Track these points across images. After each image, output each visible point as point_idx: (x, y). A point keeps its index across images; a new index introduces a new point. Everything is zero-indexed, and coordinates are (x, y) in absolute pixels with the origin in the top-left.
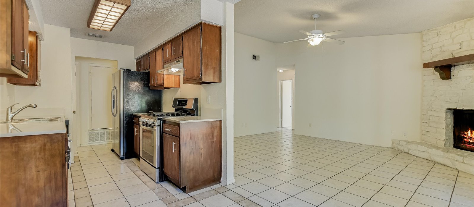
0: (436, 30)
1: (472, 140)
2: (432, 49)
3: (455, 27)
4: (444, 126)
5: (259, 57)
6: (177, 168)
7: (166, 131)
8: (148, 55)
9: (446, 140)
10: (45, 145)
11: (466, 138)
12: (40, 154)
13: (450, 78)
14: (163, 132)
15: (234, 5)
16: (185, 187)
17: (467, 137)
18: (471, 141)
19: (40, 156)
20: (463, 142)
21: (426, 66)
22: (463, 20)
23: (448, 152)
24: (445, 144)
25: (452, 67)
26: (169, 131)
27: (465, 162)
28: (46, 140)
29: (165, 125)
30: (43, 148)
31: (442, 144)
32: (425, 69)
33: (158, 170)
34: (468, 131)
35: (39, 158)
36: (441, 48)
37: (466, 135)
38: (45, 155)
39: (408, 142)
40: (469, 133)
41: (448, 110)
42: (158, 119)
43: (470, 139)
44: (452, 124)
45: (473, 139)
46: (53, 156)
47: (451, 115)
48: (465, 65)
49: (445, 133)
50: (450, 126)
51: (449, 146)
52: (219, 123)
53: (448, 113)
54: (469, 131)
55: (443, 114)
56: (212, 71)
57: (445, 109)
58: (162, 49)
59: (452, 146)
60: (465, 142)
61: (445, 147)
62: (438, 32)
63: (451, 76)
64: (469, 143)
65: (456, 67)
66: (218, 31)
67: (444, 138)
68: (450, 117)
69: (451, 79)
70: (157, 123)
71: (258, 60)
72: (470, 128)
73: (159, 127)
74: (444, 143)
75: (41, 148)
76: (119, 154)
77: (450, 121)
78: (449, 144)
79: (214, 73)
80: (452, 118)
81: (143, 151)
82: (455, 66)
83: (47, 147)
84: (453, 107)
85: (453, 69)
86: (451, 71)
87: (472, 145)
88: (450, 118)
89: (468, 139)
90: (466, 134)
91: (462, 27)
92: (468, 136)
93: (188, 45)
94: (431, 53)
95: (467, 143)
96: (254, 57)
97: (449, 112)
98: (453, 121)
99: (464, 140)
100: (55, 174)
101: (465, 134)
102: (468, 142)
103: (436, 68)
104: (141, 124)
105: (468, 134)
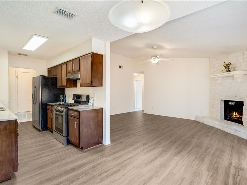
2: (214, 67)
3: (224, 57)
4: (220, 108)
5: (123, 66)
6: (77, 137)
7: (70, 115)
8: (56, 67)
10: (6, 127)
12: (3, 132)
14: (68, 116)
15: (111, 43)
16: (83, 147)
19: (3, 133)
23: (221, 122)
24: (220, 118)
26: (72, 115)
27: (228, 127)
28: (7, 124)
29: (70, 112)
30: (5, 128)
33: (65, 138)
35: (3, 134)
36: (218, 67)
38: (6, 132)
39: (203, 117)
41: (221, 100)
42: (66, 108)
44: (224, 107)
45: (236, 116)
46: (10, 133)
48: (228, 77)
49: (220, 112)
51: (222, 119)
52: (101, 110)
53: (221, 102)
55: (219, 102)
56: (98, 80)
58: (66, 64)
59: (224, 119)
61: (220, 120)
66: (101, 57)
67: (220, 114)
70: (65, 110)
71: (122, 68)
73: (66, 113)
74: (219, 117)
75: (4, 128)
76: (38, 128)
78: (222, 117)
79: (99, 81)
80: (224, 104)
81: (55, 127)
83: (7, 128)
87: (236, 118)
88: (222, 104)
89: (234, 116)
90: (233, 114)
93: (84, 64)
94: (214, 69)
96: (120, 67)
99: (232, 117)
100: (11, 143)
104: (54, 110)
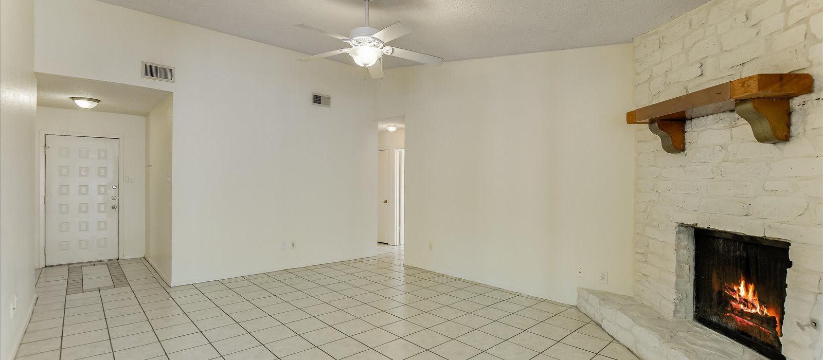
0: (656, 33)
1: (748, 307)
2: (650, 78)
3: (690, 24)
4: (673, 266)
9: (678, 302)
11: (735, 300)
13: (684, 150)
17: (738, 298)
18: (746, 309)
20: (729, 309)
21: (632, 118)
22: (704, 5)
24: (676, 311)
25: (688, 122)
31: (668, 310)
32: (629, 125)
34: (741, 283)
36: (666, 76)
37: (736, 292)
39: (603, 300)
40: (742, 287)
41: (682, 228)
43: (744, 305)
45: (749, 304)
47: (690, 239)
48: (711, 117)
49: (674, 284)
50: (687, 267)
51: (684, 316)
53: (682, 236)
54: (743, 283)
55: (671, 237)
57: (676, 225)
59: (691, 315)
60: (733, 310)
61: (675, 320)
62: (661, 38)
63: (684, 144)
64: (742, 313)
65: (694, 121)
67: (673, 296)
68: (686, 244)
69: (686, 152)
72: (743, 276)
74: (673, 307)
77: (687, 256)
78: (683, 310)
80: (692, 247)
82: (691, 119)
84: (690, 221)
85: (688, 126)
86: (684, 132)
87: (747, 319)
88: (686, 247)
89: (740, 303)
90: (736, 289)
91: (703, 22)
92: (739, 296)
94: (650, 89)
95: (736, 312)
97: (683, 231)
98: (693, 254)
99: (731, 305)
101: (733, 291)
102: (739, 312)
103: (652, 122)
105: (739, 290)
